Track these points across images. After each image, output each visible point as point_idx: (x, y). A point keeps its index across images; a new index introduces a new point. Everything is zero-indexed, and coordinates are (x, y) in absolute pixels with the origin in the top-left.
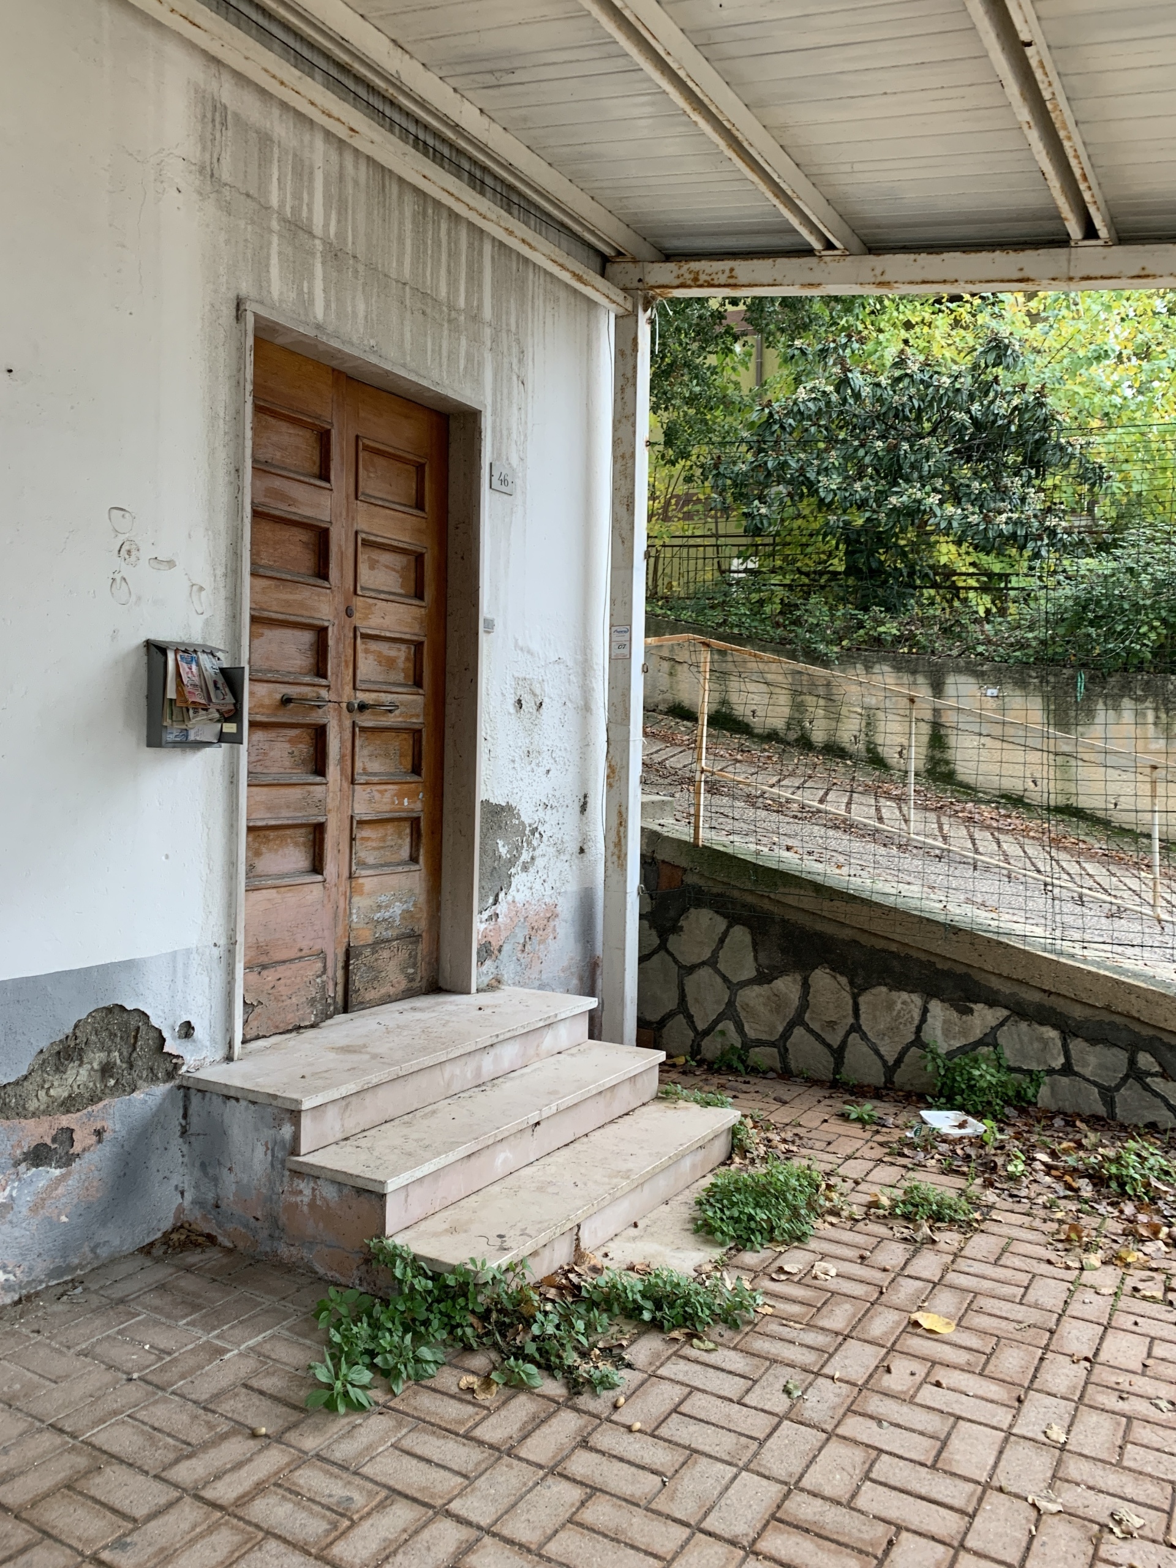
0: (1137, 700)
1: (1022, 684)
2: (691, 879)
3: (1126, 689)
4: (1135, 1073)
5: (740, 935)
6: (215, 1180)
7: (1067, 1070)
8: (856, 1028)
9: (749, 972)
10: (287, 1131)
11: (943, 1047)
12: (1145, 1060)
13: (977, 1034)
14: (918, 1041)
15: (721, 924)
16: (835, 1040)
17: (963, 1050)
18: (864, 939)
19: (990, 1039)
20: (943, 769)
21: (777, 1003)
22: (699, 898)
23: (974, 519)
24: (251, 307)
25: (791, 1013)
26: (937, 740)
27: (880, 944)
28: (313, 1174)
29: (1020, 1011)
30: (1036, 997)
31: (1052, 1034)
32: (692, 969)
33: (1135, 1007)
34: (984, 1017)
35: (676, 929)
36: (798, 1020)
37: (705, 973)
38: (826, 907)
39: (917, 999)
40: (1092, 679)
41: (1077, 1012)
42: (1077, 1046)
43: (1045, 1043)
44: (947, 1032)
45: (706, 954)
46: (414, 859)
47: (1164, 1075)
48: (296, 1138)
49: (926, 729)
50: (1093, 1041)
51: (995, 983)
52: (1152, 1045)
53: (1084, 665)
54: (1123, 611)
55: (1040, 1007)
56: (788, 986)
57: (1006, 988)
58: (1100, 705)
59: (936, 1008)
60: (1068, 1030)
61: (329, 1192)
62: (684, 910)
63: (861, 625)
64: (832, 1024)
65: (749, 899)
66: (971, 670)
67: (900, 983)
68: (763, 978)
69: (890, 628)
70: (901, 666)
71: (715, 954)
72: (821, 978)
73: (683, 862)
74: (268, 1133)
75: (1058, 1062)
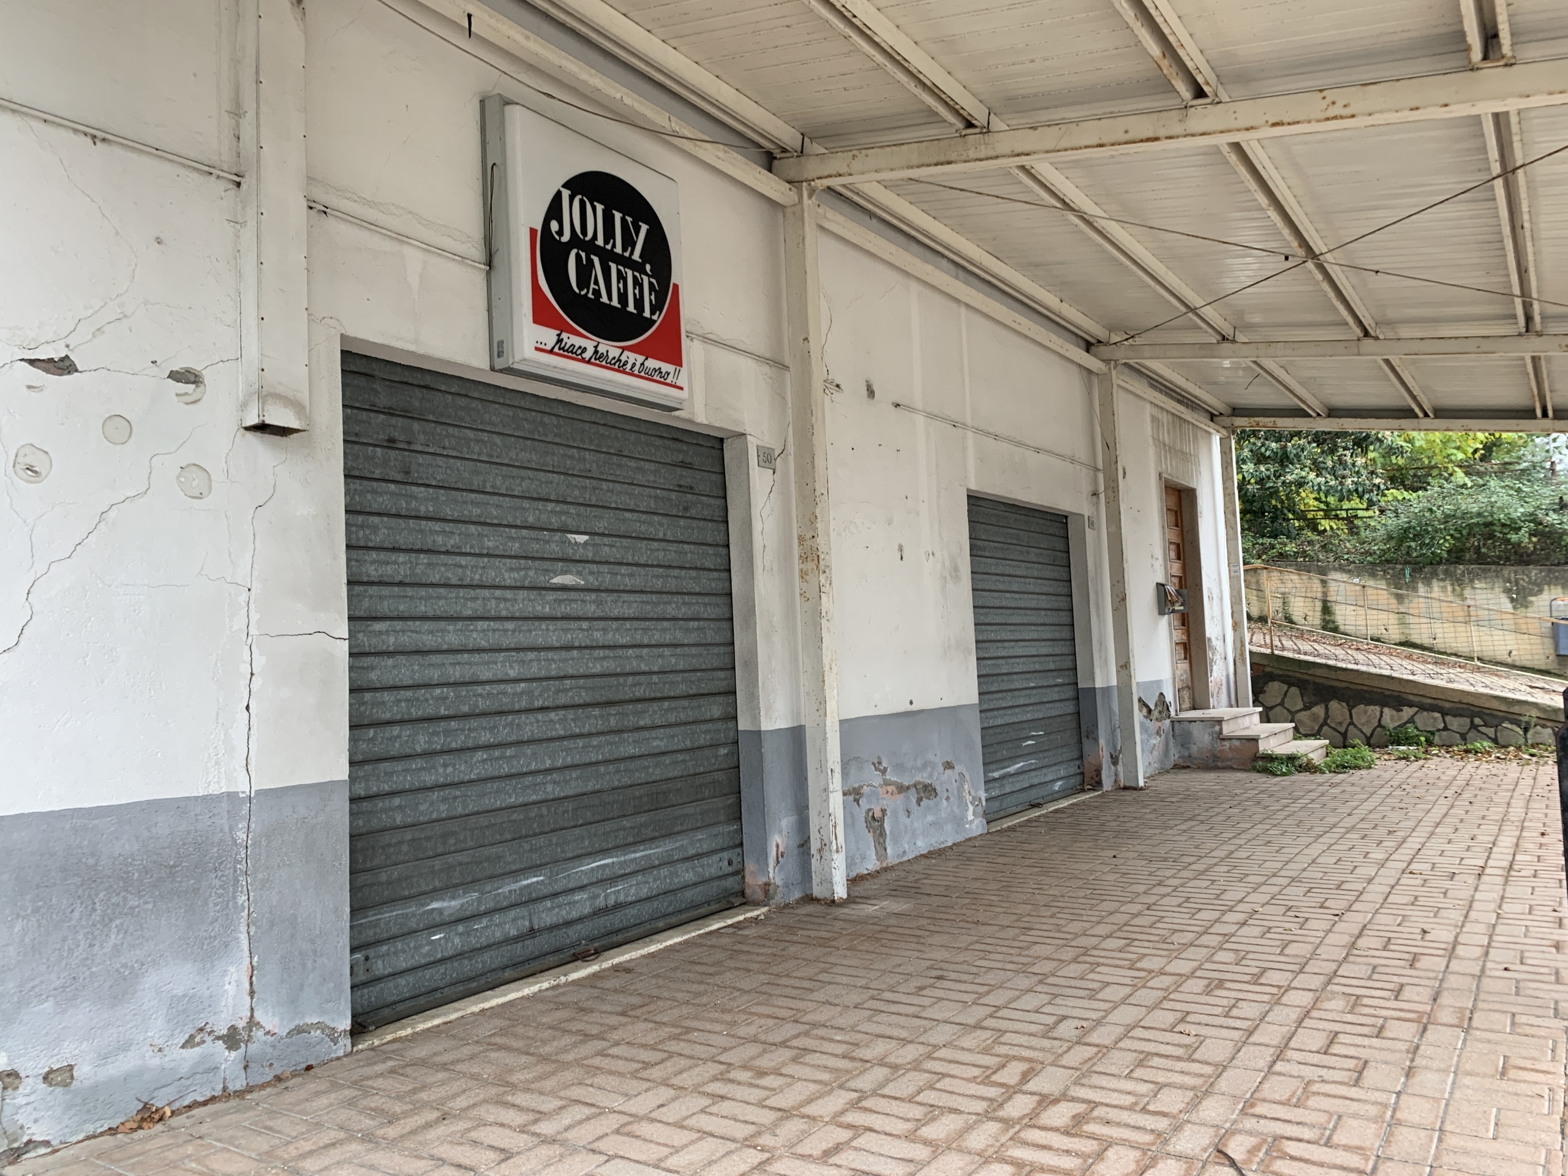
0: (1442, 580)
1: (1373, 575)
2: (1268, 669)
3: (1434, 574)
4: (1473, 726)
5: (1294, 690)
6: (1188, 749)
7: (1445, 728)
8: (1352, 723)
9: (1300, 706)
10: (1217, 728)
11: (1391, 726)
12: (1477, 721)
13: (1405, 719)
14: (1380, 725)
15: (1285, 687)
16: (1342, 730)
17: (1401, 726)
18: (1353, 687)
19: (1411, 720)
20: (1331, 625)
21: (1315, 718)
22: (1272, 677)
23: (1332, 483)
24: (1164, 475)
25: (1321, 721)
26: (1326, 609)
27: (1360, 687)
28: (1230, 739)
29: (1423, 708)
30: (1429, 701)
31: (1437, 715)
32: (1272, 708)
33: (1471, 700)
34: (1407, 712)
35: (1262, 692)
36: (1325, 723)
37: (1278, 709)
38: (1333, 675)
39: (1378, 708)
40: (1414, 570)
41: (1447, 705)
42: (1448, 718)
43: (1435, 719)
44: (1392, 718)
45: (1279, 701)
46: (1185, 658)
47: (1486, 725)
48: (1221, 729)
49: (1319, 605)
50: (1455, 716)
51: (1411, 697)
52: (1479, 715)
53: (1409, 563)
54: (1428, 532)
55: (1431, 705)
56: (1319, 710)
57: (1416, 699)
58: (1420, 585)
59: (1386, 710)
60: (1444, 713)
61: (1237, 743)
62: (1266, 683)
63: (1273, 547)
64: (1340, 723)
65: (1298, 675)
66: (1341, 569)
67: (1370, 702)
68: (1306, 708)
69: (1291, 548)
70: (1300, 568)
71: (1283, 700)
72: (1334, 705)
73: (1265, 662)
74: (1209, 730)
75: (1441, 726)
